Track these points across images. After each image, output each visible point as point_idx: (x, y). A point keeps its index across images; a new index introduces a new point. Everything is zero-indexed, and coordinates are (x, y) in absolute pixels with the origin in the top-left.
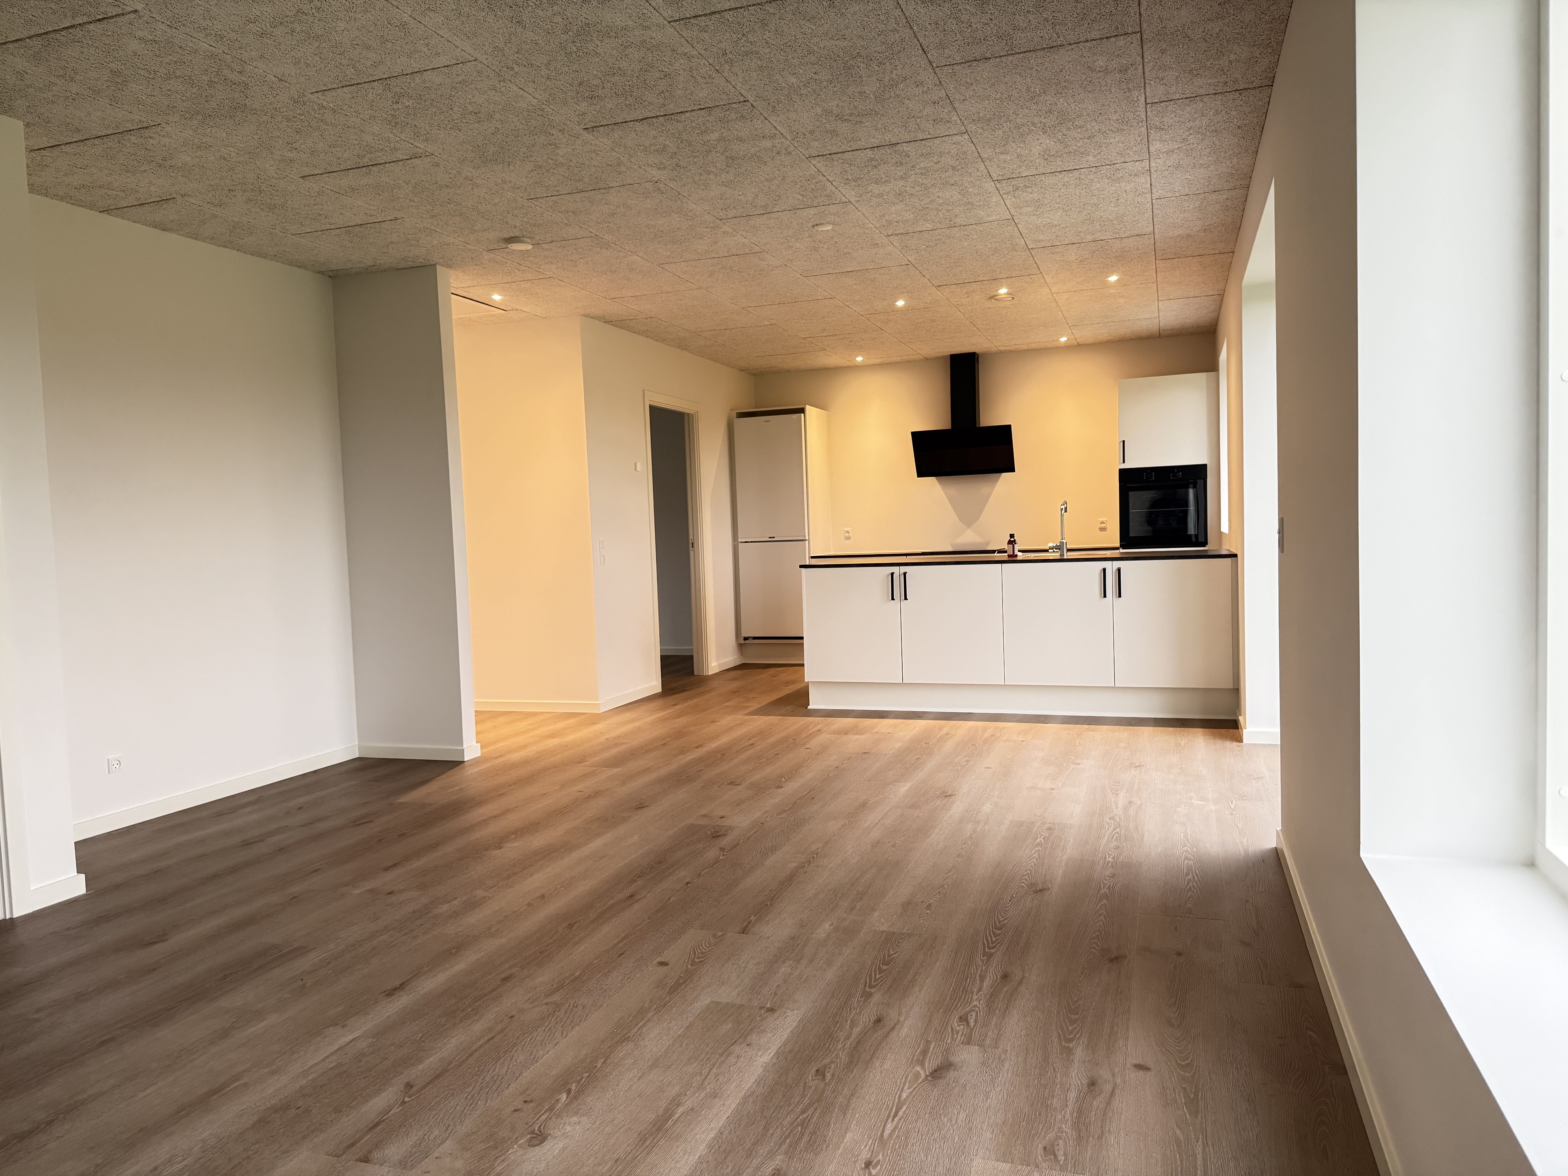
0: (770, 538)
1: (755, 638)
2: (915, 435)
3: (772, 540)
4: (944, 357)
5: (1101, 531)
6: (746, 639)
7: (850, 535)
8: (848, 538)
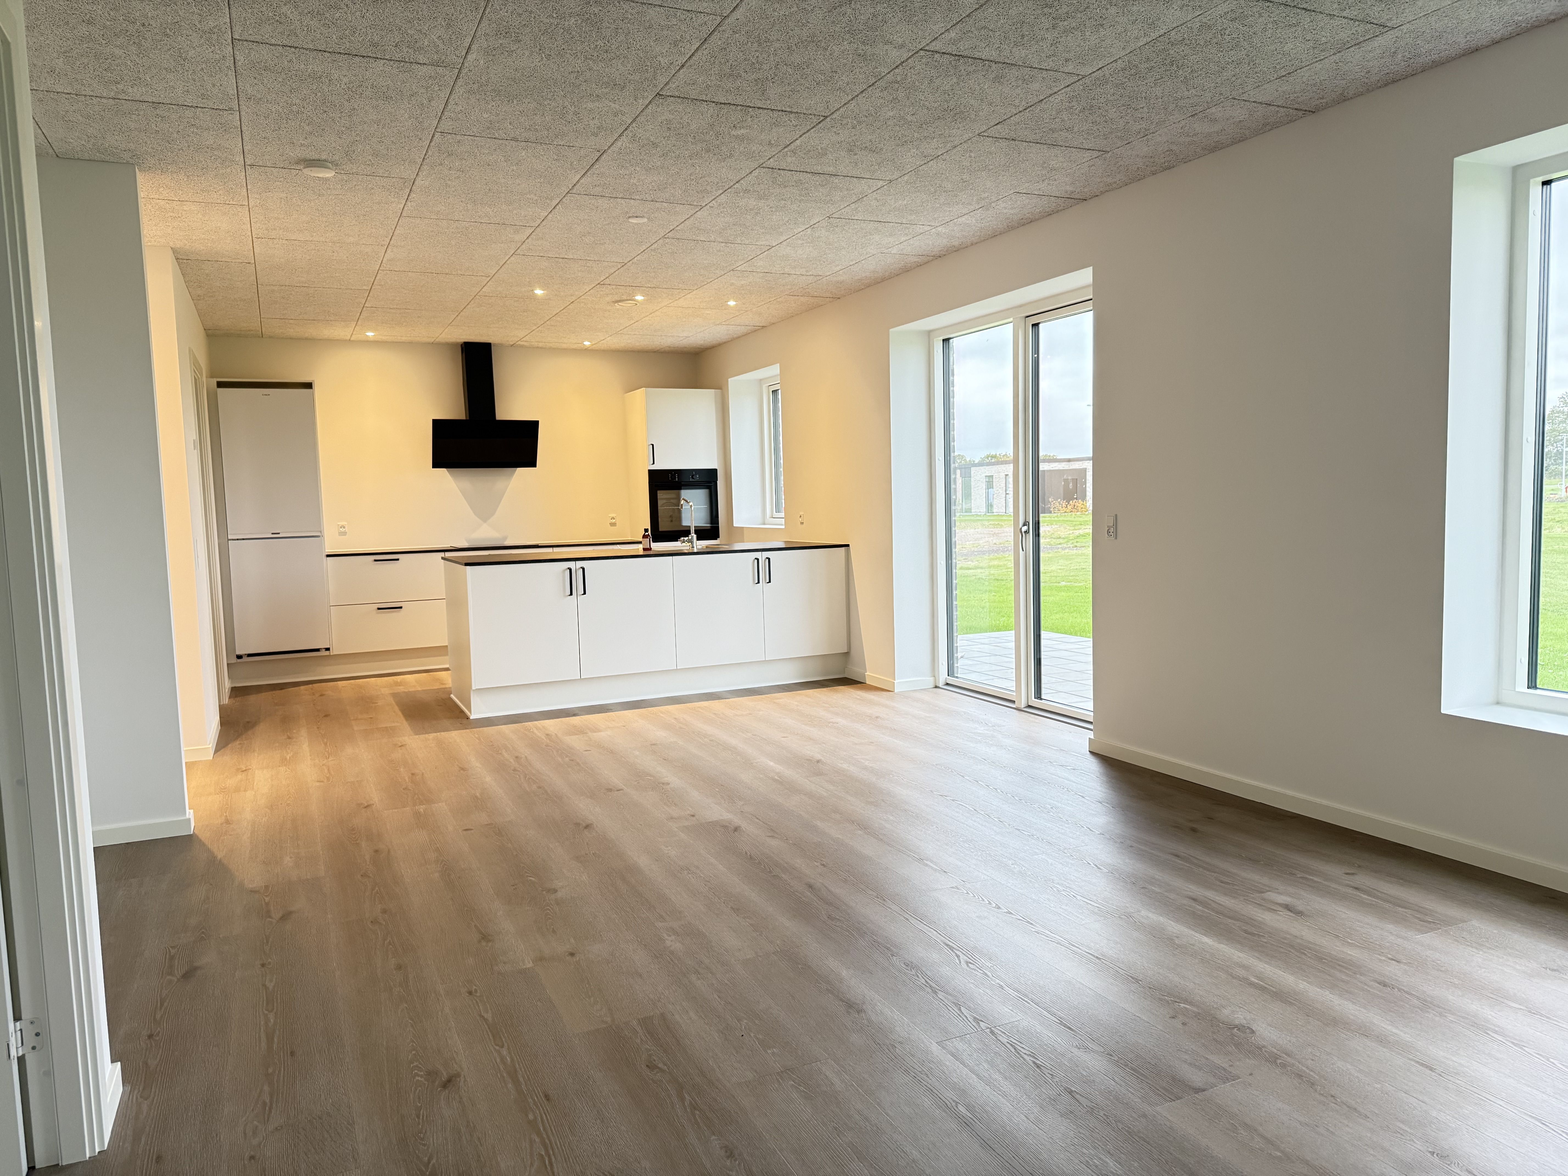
0: (272, 534)
1: (249, 655)
2: (436, 423)
3: (276, 536)
4: (451, 345)
5: (611, 526)
6: (239, 657)
7: (347, 529)
8: (345, 533)
